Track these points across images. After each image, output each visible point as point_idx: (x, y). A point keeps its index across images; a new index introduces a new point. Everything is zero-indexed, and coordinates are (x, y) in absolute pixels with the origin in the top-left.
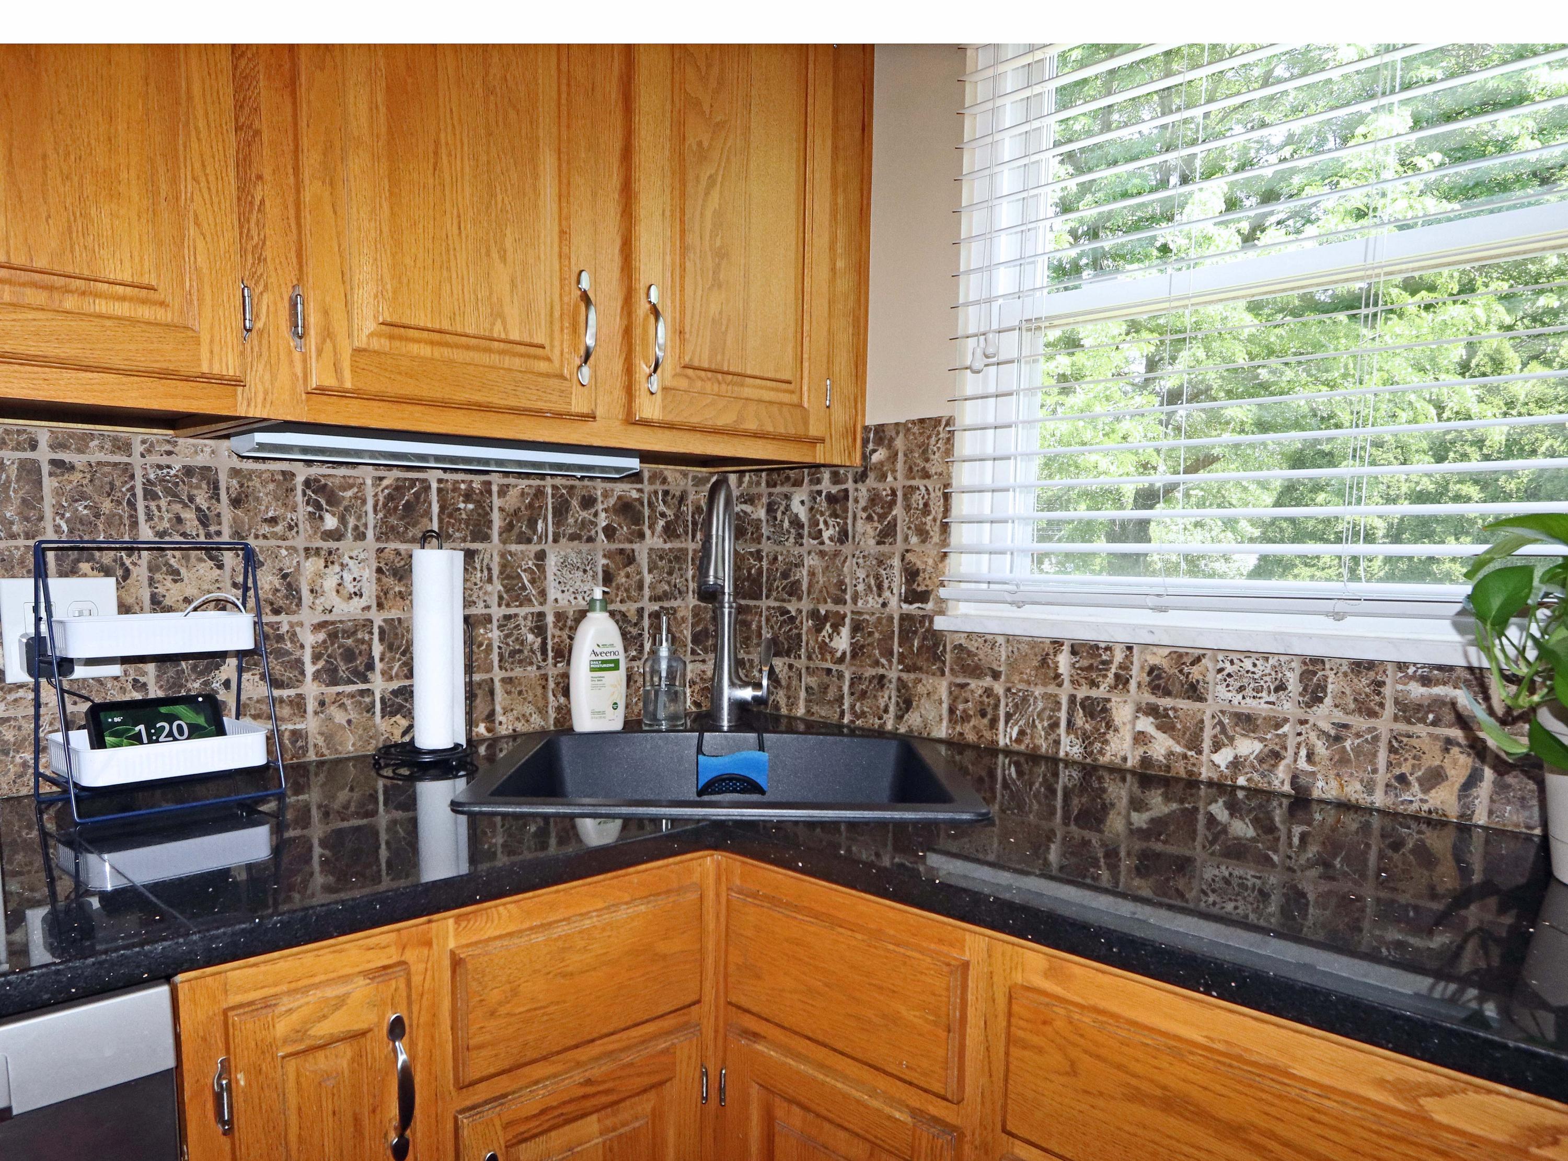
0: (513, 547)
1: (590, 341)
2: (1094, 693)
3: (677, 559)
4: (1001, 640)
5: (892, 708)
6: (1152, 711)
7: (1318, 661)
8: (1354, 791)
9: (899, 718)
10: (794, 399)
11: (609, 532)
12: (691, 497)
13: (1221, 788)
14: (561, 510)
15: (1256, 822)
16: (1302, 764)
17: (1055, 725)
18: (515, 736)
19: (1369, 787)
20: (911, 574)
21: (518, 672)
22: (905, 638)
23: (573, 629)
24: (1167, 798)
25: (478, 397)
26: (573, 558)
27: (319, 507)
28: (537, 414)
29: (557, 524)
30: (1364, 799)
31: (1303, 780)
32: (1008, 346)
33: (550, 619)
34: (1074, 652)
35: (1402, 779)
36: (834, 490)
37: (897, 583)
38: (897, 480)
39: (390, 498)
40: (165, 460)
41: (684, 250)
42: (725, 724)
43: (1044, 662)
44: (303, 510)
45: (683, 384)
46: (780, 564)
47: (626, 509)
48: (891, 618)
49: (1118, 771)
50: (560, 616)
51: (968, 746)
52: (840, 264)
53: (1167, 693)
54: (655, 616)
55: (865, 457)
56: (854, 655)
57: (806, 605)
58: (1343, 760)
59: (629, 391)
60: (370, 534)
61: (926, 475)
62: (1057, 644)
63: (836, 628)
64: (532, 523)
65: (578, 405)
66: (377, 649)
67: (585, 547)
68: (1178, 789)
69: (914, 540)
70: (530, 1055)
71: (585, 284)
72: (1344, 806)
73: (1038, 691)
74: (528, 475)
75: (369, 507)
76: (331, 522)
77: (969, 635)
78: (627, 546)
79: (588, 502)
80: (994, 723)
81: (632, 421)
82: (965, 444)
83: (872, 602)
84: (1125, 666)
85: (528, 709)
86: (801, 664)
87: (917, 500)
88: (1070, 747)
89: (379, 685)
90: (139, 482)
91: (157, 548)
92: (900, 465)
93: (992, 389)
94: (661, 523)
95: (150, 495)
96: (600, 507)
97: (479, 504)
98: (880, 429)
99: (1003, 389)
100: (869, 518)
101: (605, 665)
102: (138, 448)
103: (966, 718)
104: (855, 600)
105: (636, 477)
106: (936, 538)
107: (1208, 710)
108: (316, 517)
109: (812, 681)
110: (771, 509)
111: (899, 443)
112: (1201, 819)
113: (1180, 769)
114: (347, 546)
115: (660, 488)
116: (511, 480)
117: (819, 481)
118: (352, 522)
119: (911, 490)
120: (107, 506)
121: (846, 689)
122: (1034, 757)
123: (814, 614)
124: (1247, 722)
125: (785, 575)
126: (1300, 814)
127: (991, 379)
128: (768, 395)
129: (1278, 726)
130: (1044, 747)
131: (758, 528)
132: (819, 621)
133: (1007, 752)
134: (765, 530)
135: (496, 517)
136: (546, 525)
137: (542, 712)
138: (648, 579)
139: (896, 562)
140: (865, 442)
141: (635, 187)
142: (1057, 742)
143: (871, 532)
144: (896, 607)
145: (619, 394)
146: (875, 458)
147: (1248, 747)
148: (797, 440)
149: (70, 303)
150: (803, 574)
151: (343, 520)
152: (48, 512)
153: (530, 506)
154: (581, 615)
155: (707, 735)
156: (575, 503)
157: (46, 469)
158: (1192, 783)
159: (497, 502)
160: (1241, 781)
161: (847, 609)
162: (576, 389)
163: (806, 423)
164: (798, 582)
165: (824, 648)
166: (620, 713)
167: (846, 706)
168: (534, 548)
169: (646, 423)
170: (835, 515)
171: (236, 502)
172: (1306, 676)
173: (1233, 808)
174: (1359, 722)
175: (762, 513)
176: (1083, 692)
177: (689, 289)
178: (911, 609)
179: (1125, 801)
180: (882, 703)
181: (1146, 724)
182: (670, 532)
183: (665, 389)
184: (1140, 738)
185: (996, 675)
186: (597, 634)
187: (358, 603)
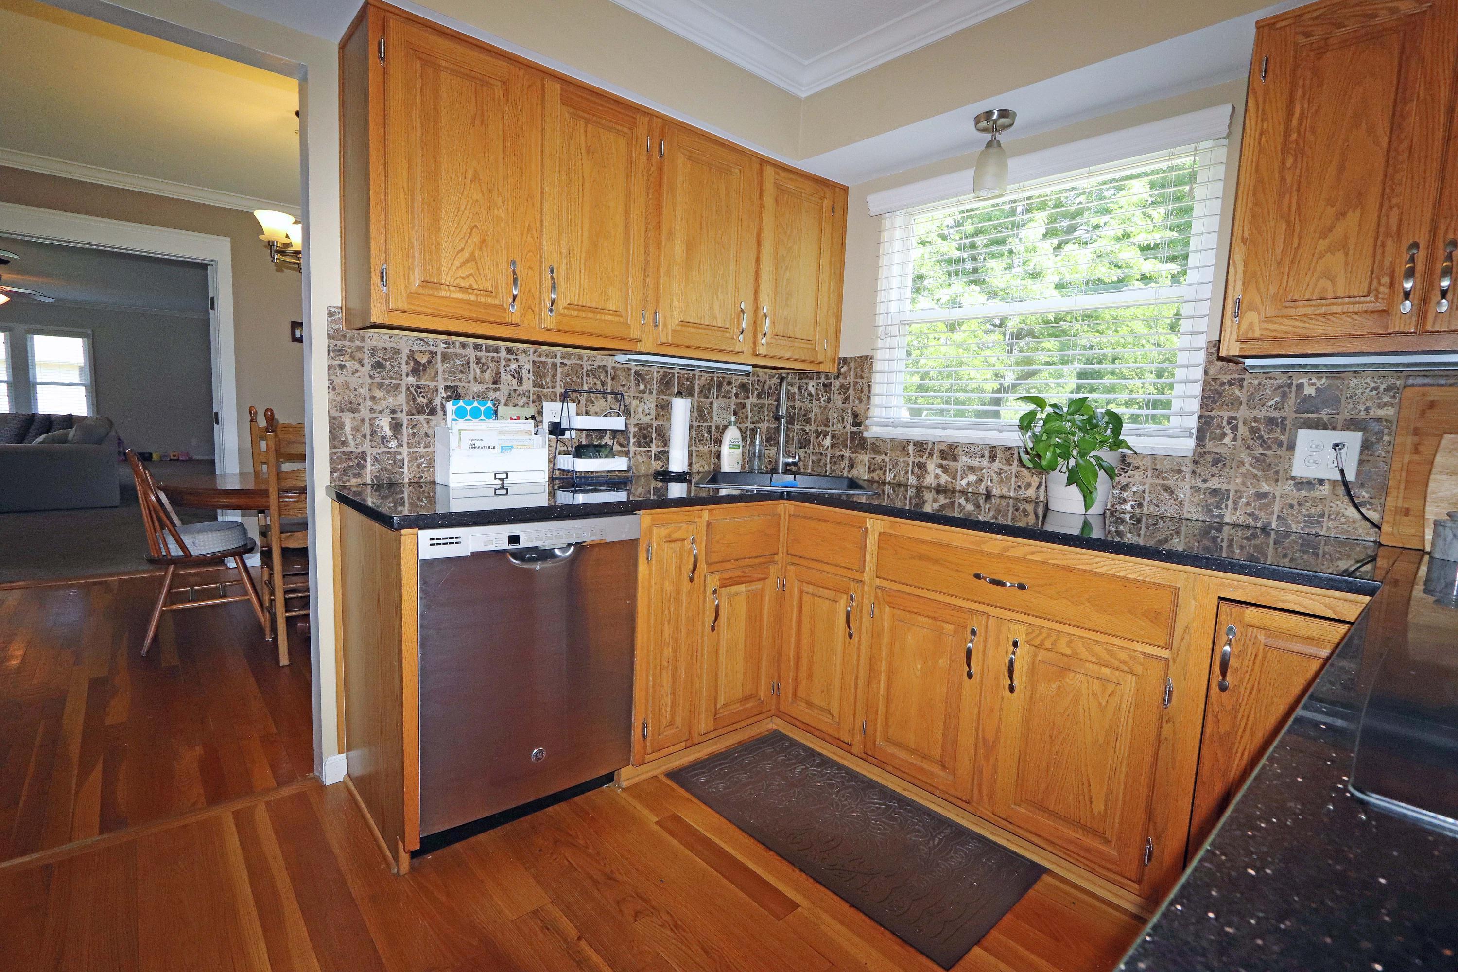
0: (702, 400)
1: (744, 326)
2: (921, 460)
3: (762, 407)
4: (888, 441)
5: (846, 468)
6: (941, 466)
7: (994, 447)
8: (1005, 492)
9: (849, 472)
10: (813, 347)
11: (737, 395)
12: (768, 383)
13: (963, 493)
14: (720, 386)
15: (974, 504)
16: (989, 483)
17: (907, 473)
18: (699, 473)
19: (1009, 490)
20: (855, 415)
21: (701, 448)
22: (852, 439)
23: (723, 433)
24: (946, 498)
25: (708, 346)
26: (723, 405)
27: (638, 381)
28: (724, 351)
29: (718, 391)
30: (1008, 494)
31: (989, 489)
32: (895, 330)
33: (714, 428)
34: (914, 445)
35: (1019, 487)
36: (826, 382)
37: (850, 419)
38: (851, 379)
39: (662, 379)
40: (592, 363)
41: (776, 294)
42: (780, 471)
43: (904, 449)
44: (634, 382)
45: (773, 341)
46: (803, 411)
47: (743, 387)
48: (847, 433)
49: (929, 488)
50: (717, 427)
51: (875, 482)
52: (832, 295)
53: (946, 459)
54: (752, 430)
55: (839, 369)
56: (832, 447)
57: (813, 427)
58: (1001, 481)
59: (755, 343)
60: (654, 392)
61: (862, 378)
62: (908, 442)
63: (825, 436)
64: (709, 391)
65: (738, 349)
66: (654, 435)
67: (728, 401)
68: (949, 494)
69: (857, 402)
70: (728, 559)
71: (742, 307)
72: (1002, 497)
73: (901, 460)
74: (709, 372)
75: (655, 382)
76: (642, 387)
77: (877, 439)
78: (743, 401)
79: (729, 383)
80: (885, 472)
81: (755, 354)
82: (877, 366)
83: (840, 426)
84: (932, 450)
85: (705, 463)
86: (810, 451)
87: (859, 387)
88: (912, 480)
89: (654, 449)
90: (585, 370)
91: (589, 392)
92: (852, 373)
93: (888, 346)
94: (756, 393)
95: (588, 375)
96: (734, 385)
97: (691, 382)
98: (845, 359)
99: (892, 346)
100: (840, 393)
101: (735, 446)
102: (585, 358)
103: (874, 470)
104: (833, 425)
105: (748, 374)
106: (865, 402)
107: (959, 465)
108: (637, 385)
109: (814, 458)
110: (800, 389)
111: (852, 365)
112: (957, 505)
113: (950, 487)
114: (647, 396)
115: (756, 379)
116: (703, 374)
117: (820, 378)
118: (649, 387)
119: (856, 383)
120: (575, 379)
121: (828, 461)
122: (899, 485)
123: (816, 431)
124: (972, 469)
125: (805, 415)
126: (988, 501)
127: (888, 342)
128: (803, 345)
129: (982, 470)
130: (903, 481)
131: (794, 396)
132: (818, 434)
133: (890, 483)
134: (797, 397)
135: (697, 387)
136: (715, 391)
137: (709, 464)
138: (750, 415)
139: (850, 411)
140: (839, 363)
141: (761, 271)
142: (908, 479)
143: (840, 399)
144: (849, 428)
145: (751, 345)
146: (843, 370)
147: (972, 478)
148: (813, 362)
149: (599, 316)
150: (812, 415)
151: (646, 387)
152: (559, 380)
153: (709, 384)
154: (726, 427)
155: (774, 476)
156: (725, 383)
157: (559, 365)
158: (954, 491)
159: (697, 382)
160: (970, 490)
161: (829, 429)
162: (738, 343)
163: (817, 356)
164: (810, 418)
165: (820, 444)
166: (740, 466)
167: (828, 468)
168: (709, 400)
169: (760, 355)
170: (826, 392)
171: (613, 379)
172: (991, 452)
173: (967, 500)
174: (1007, 468)
175: (796, 390)
176: (917, 460)
177: (777, 307)
178: (855, 429)
179: (931, 499)
180: (842, 466)
181: (939, 471)
182: (759, 396)
183: (767, 343)
184: (937, 476)
185: (886, 454)
186: (732, 434)
187: (649, 417)
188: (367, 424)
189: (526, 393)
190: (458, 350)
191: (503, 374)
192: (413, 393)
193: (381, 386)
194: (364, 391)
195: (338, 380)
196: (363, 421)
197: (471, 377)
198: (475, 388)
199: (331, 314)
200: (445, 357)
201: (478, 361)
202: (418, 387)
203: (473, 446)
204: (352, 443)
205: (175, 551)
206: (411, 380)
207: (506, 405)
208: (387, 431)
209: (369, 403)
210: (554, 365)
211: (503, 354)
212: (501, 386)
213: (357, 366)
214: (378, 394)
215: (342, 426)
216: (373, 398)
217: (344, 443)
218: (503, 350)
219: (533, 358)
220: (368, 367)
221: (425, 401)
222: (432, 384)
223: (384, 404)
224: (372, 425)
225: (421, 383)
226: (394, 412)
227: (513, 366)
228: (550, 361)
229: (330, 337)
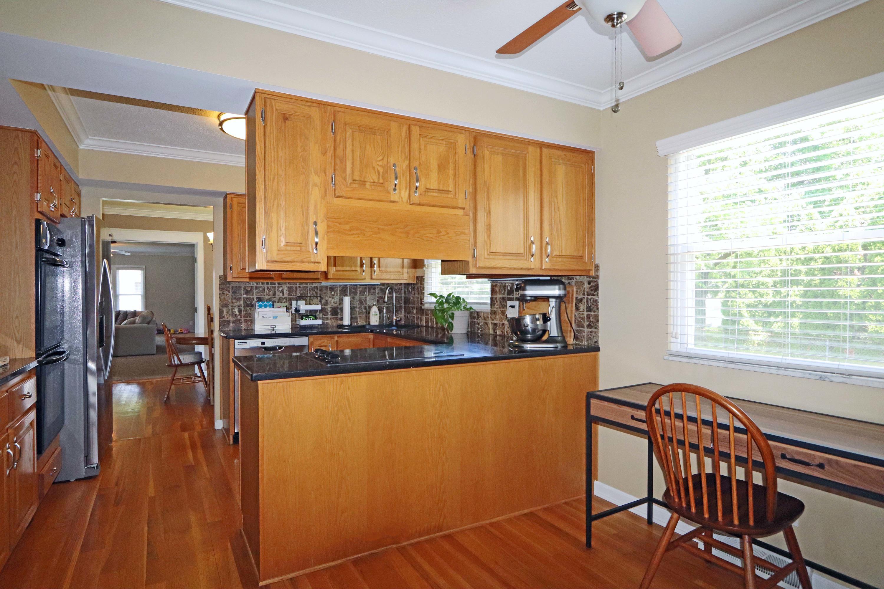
0: (361, 296)
11: (378, 294)
14: (370, 290)
18: (359, 324)
21: (361, 315)
23: (371, 309)
26: (371, 298)
29: (369, 293)
33: (367, 307)
39: (341, 289)
44: (329, 292)
50: (369, 307)
54: (383, 308)
60: (338, 295)
64: (364, 293)
66: (339, 311)
67: (374, 296)
75: (338, 291)
76: (333, 293)
79: (374, 289)
85: (363, 321)
89: (339, 316)
91: (310, 297)
95: (310, 290)
101: (376, 314)
108: (331, 293)
114: (335, 296)
118: (336, 293)
120: (305, 292)
135: (358, 292)
136: (367, 293)
152: (298, 293)
153: (364, 290)
154: (372, 307)
156: (372, 289)
157: (298, 287)
159: (358, 289)
166: (378, 322)
168: (365, 296)
171: (320, 291)
178: (418, 305)
186: (375, 310)
187: (336, 305)
188: (231, 311)
189: (285, 298)
190: (261, 285)
191: (277, 292)
192: (245, 300)
193: (235, 298)
194: (230, 300)
195: (222, 298)
196: (229, 310)
197: (265, 294)
198: (267, 297)
199: (220, 277)
200: (256, 288)
201: (268, 288)
202: (247, 298)
203: (263, 317)
204: (226, 317)
205: (177, 362)
206: (245, 296)
207: (278, 302)
208: (237, 313)
209: (231, 304)
210: (296, 288)
211: (277, 285)
212: (276, 296)
213: (228, 293)
214: (234, 301)
215: (223, 312)
216: (232, 302)
217: (224, 317)
218: (277, 284)
219: (288, 285)
220: (231, 293)
221: (249, 302)
222: (251, 297)
223: (236, 304)
224: (232, 311)
225: (248, 297)
226: (239, 307)
227: (281, 289)
228: (294, 286)
229: (220, 285)
